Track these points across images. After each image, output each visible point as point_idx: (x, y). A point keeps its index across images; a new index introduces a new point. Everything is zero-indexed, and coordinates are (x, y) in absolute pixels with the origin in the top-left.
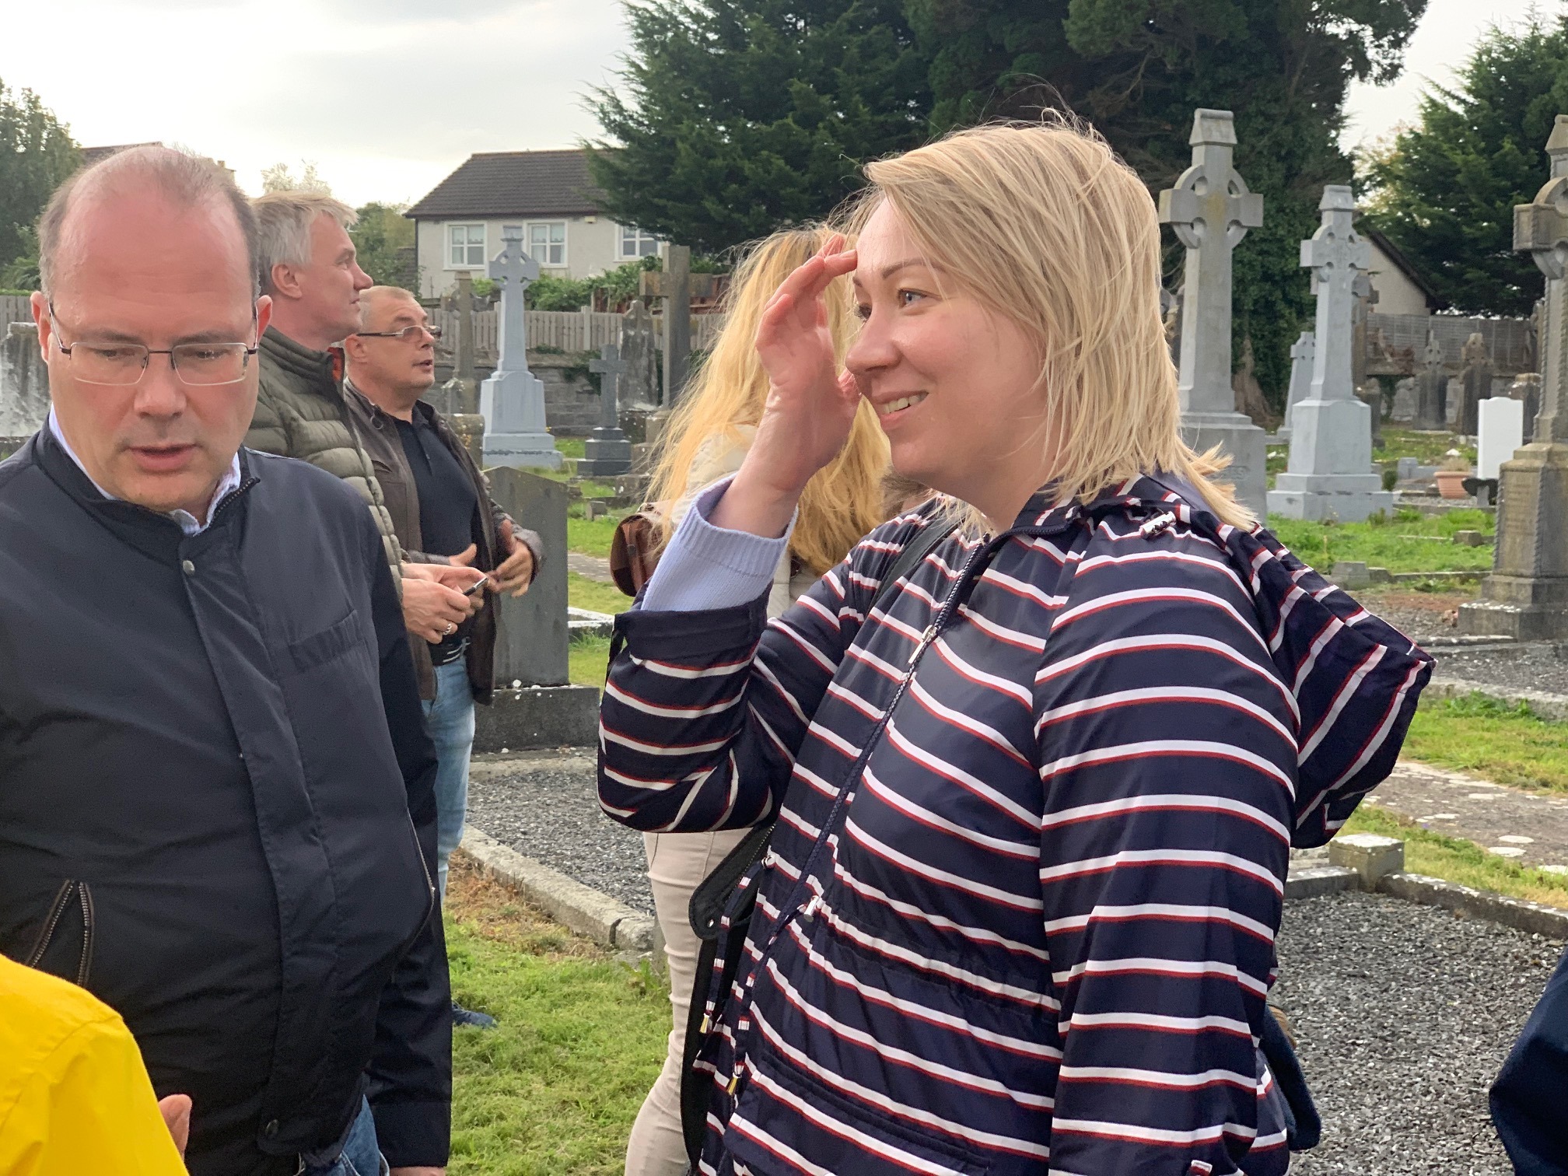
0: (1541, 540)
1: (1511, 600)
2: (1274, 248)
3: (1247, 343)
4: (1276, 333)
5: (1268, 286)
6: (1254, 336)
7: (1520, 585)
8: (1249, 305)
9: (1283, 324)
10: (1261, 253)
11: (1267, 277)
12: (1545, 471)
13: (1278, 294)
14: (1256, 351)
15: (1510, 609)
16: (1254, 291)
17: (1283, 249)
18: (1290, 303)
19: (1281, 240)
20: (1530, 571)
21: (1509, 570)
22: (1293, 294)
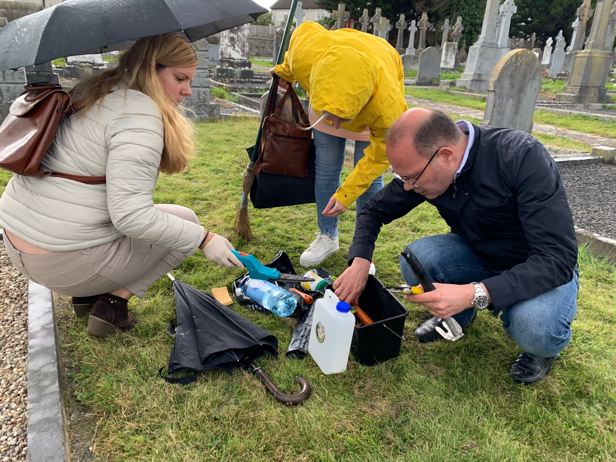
0: (584, 77)
1: (572, 93)
2: (474, 17)
3: (465, 41)
4: (471, 39)
5: (471, 27)
6: (466, 39)
7: (575, 89)
8: (467, 31)
9: (473, 36)
10: (471, 18)
11: (471, 24)
12: (589, 57)
13: (473, 29)
14: (466, 43)
15: (572, 95)
16: (468, 28)
17: (476, 17)
18: (475, 31)
19: (476, 15)
20: (580, 85)
21: (572, 85)
22: (477, 29)
